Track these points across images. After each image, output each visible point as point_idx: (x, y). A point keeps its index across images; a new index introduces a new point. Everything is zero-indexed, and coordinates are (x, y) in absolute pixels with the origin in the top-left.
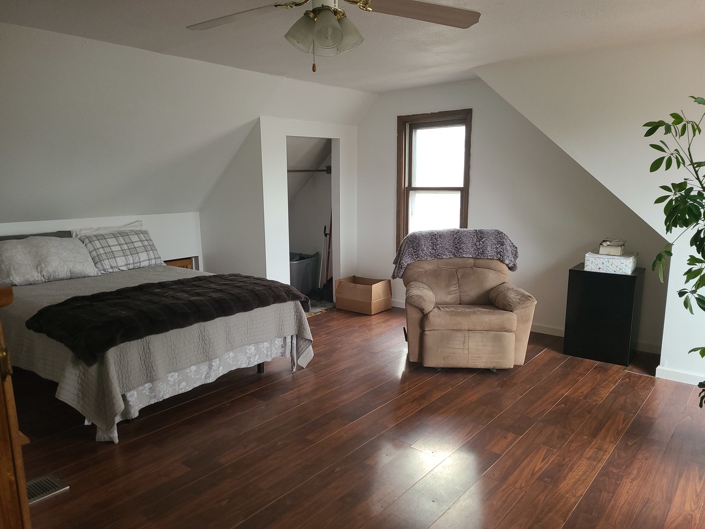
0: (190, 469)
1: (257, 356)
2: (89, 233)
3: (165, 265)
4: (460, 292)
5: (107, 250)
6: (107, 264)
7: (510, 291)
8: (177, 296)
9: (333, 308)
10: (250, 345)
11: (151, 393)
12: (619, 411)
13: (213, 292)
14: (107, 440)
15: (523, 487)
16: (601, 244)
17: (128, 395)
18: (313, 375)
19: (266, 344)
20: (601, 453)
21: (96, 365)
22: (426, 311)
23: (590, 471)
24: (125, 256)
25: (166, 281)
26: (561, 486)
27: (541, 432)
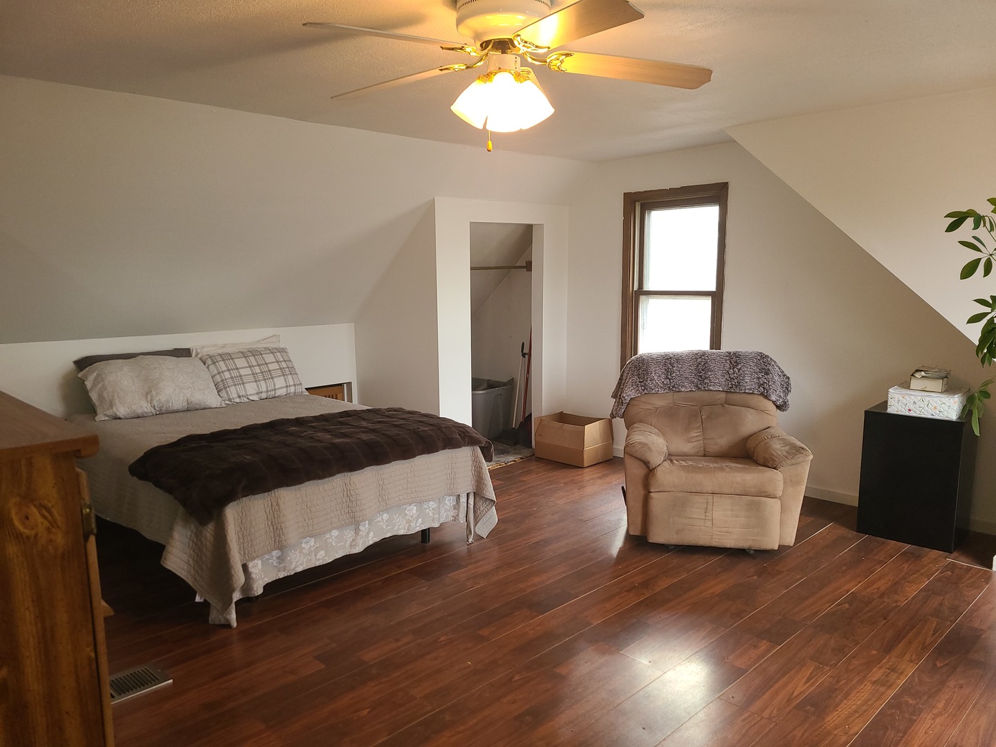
0: (323, 666)
1: (420, 520)
2: (212, 351)
3: (307, 393)
4: (704, 439)
5: (234, 373)
6: (233, 392)
7: (775, 439)
8: (317, 436)
9: (530, 456)
10: (410, 504)
11: (280, 563)
12: (931, 617)
13: (363, 432)
14: (223, 623)
15: (774, 717)
16: (912, 375)
17: (250, 565)
18: (496, 548)
19: (432, 504)
20: (894, 676)
21: (212, 524)
22: (653, 464)
23: (874, 699)
24: (256, 381)
25: (305, 416)
26: (828, 718)
27: (811, 641)
